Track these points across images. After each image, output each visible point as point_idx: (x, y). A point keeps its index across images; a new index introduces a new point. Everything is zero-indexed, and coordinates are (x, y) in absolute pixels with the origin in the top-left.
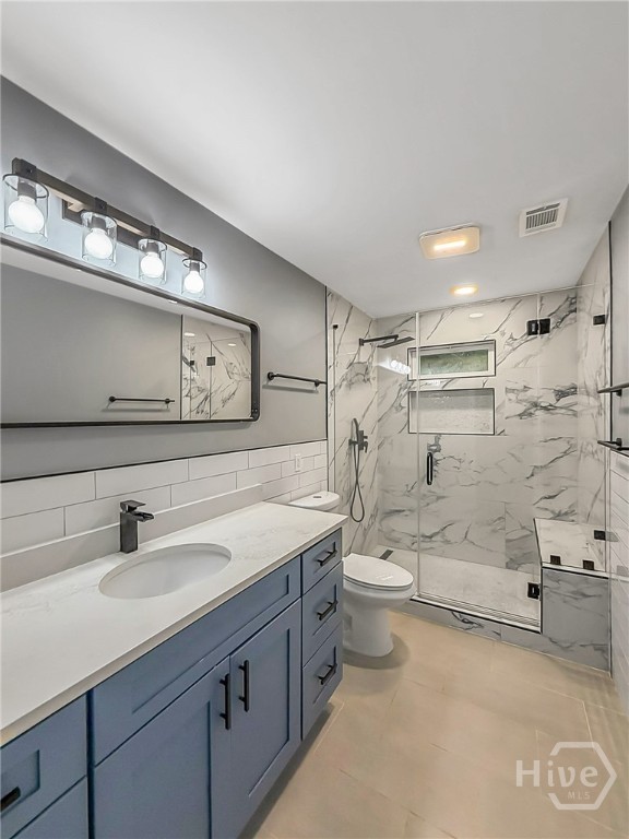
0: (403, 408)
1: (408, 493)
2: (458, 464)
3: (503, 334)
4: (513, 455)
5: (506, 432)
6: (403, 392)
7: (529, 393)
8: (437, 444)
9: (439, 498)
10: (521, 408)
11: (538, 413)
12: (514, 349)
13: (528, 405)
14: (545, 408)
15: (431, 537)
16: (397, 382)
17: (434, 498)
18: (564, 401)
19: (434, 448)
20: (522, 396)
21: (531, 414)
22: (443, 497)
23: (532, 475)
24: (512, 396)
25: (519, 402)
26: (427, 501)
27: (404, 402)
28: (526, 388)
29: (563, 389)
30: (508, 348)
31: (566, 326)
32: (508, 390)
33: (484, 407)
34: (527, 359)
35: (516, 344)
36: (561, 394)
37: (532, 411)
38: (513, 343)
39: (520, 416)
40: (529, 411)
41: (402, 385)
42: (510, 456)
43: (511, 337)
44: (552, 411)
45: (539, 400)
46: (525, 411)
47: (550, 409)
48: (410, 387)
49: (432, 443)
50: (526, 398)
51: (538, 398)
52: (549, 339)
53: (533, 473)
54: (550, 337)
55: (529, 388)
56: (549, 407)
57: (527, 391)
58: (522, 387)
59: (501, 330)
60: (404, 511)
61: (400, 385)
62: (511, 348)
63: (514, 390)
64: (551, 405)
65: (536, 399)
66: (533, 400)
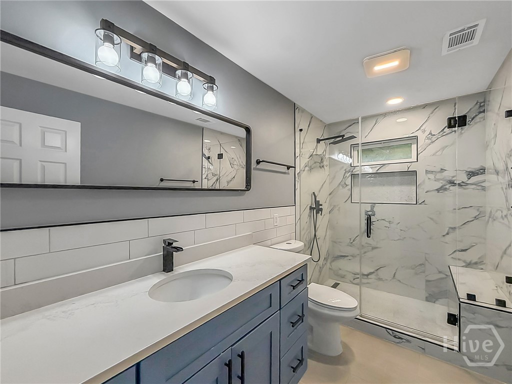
0: (347, 185)
1: (351, 244)
2: (388, 225)
3: (424, 131)
4: (432, 219)
5: (426, 202)
6: (348, 175)
7: (445, 174)
8: (372, 210)
9: (374, 248)
10: (438, 185)
11: (452, 188)
12: (433, 142)
13: (444, 182)
14: (458, 185)
15: (367, 275)
16: (343, 167)
17: (370, 248)
18: (474, 179)
19: (370, 213)
20: (439, 176)
21: (446, 189)
22: (376, 248)
23: (448, 234)
24: (431, 176)
25: (437, 180)
27: (348, 181)
28: (442, 170)
29: (473, 170)
30: (428, 141)
31: (476, 123)
32: (427, 172)
33: (409, 184)
34: (443, 148)
35: (434, 138)
36: (471, 174)
37: (447, 187)
38: (431, 138)
39: (438, 190)
40: (445, 187)
41: (347, 170)
42: (430, 219)
43: (430, 134)
44: (464, 187)
45: (454, 179)
46: (442, 187)
47: (462, 185)
48: (352, 171)
49: (369, 209)
50: (442, 177)
51: (453, 177)
52: (461, 133)
53: (448, 232)
54: (463, 132)
55: (445, 170)
56: (462, 184)
57: (443, 172)
58: (439, 170)
59: (422, 128)
60: (348, 256)
61: (345, 170)
62: (430, 141)
63: (433, 171)
64: (463, 182)
65: (451, 178)
66: (448, 179)
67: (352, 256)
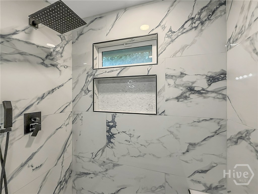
0: (89, 91)
1: (93, 160)
2: (128, 138)
3: (164, 28)
4: (172, 133)
5: (166, 113)
6: (90, 79)
7: (185, 79)
8: (113, 121)
9: (115, 165)
10: (178, 92)
11: (192, 96)
12: (172, 41)
13: (184, 89)
14: (199, 92)
16: (85, 70)
17: (111, 165)
18: (215, 86)
19: (111, 124)
20: (179, 81)
21: (186, 98)
22: (118, 165)
23: (187, 151)
24: (171, 81)
25: (176, 86)
26: (106, 167)
27: (90, 87)
28: (182, 74)
29: (214, 75)
30: (168, 40)
31: (216, 18)
32: (167, 76)
33: (149, 91)
34: (183, 49)
35: (174, 36)
36: (212, 79)
37: (187, 94)
38: (172, 35)
39: (178, 98)
40: (185, 94)
41: (89, 73)
42: (169, 133)
43: (170, 30)
44: (204, 95)
45: (193, 85)
46: (182, 95)
47: (202, 93)
48: (94, 75)
49: (110, 120)
50: (182, 83)
51: (193, 83)
52: (202, 30)
53: (188, 149)
54: (203, 28)
55: (185, 74)
56: (202, 91)
57: (183, 77)
58: (179, 74)
59: (162, 24)
60: (90, 174)
61: (87, 73)
62: (170, 40)
63: (172, 76)
64: (203, 89)
65: (191, 84)
66: (188, 85)
67: (94, 174)
